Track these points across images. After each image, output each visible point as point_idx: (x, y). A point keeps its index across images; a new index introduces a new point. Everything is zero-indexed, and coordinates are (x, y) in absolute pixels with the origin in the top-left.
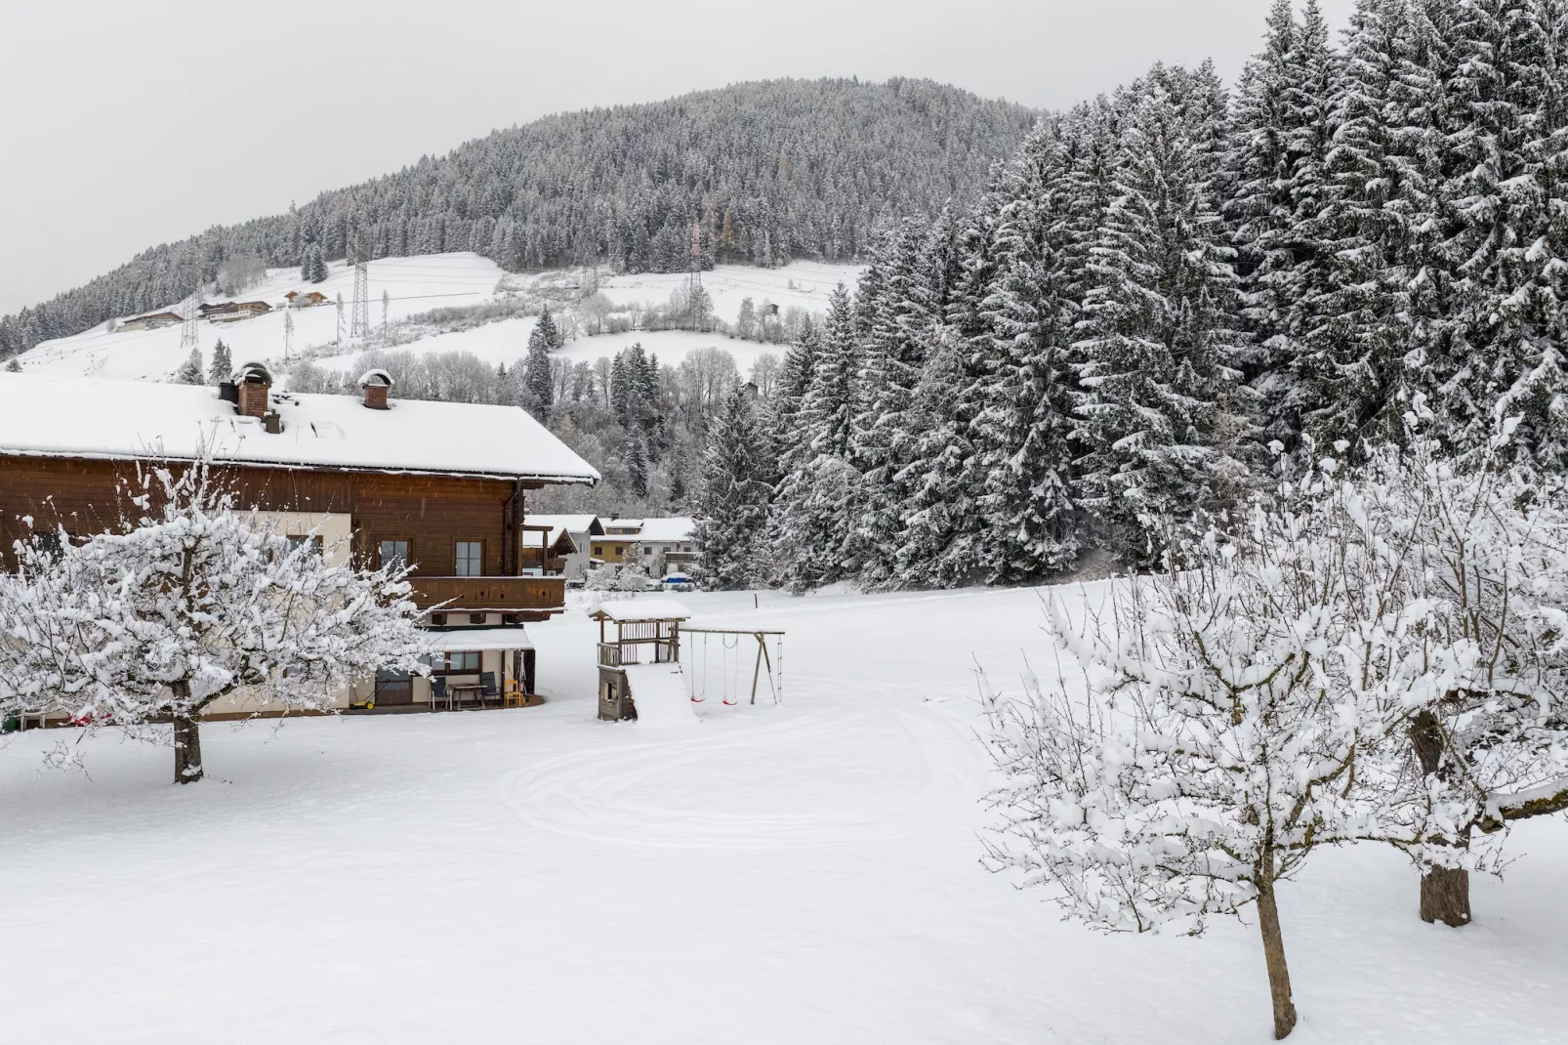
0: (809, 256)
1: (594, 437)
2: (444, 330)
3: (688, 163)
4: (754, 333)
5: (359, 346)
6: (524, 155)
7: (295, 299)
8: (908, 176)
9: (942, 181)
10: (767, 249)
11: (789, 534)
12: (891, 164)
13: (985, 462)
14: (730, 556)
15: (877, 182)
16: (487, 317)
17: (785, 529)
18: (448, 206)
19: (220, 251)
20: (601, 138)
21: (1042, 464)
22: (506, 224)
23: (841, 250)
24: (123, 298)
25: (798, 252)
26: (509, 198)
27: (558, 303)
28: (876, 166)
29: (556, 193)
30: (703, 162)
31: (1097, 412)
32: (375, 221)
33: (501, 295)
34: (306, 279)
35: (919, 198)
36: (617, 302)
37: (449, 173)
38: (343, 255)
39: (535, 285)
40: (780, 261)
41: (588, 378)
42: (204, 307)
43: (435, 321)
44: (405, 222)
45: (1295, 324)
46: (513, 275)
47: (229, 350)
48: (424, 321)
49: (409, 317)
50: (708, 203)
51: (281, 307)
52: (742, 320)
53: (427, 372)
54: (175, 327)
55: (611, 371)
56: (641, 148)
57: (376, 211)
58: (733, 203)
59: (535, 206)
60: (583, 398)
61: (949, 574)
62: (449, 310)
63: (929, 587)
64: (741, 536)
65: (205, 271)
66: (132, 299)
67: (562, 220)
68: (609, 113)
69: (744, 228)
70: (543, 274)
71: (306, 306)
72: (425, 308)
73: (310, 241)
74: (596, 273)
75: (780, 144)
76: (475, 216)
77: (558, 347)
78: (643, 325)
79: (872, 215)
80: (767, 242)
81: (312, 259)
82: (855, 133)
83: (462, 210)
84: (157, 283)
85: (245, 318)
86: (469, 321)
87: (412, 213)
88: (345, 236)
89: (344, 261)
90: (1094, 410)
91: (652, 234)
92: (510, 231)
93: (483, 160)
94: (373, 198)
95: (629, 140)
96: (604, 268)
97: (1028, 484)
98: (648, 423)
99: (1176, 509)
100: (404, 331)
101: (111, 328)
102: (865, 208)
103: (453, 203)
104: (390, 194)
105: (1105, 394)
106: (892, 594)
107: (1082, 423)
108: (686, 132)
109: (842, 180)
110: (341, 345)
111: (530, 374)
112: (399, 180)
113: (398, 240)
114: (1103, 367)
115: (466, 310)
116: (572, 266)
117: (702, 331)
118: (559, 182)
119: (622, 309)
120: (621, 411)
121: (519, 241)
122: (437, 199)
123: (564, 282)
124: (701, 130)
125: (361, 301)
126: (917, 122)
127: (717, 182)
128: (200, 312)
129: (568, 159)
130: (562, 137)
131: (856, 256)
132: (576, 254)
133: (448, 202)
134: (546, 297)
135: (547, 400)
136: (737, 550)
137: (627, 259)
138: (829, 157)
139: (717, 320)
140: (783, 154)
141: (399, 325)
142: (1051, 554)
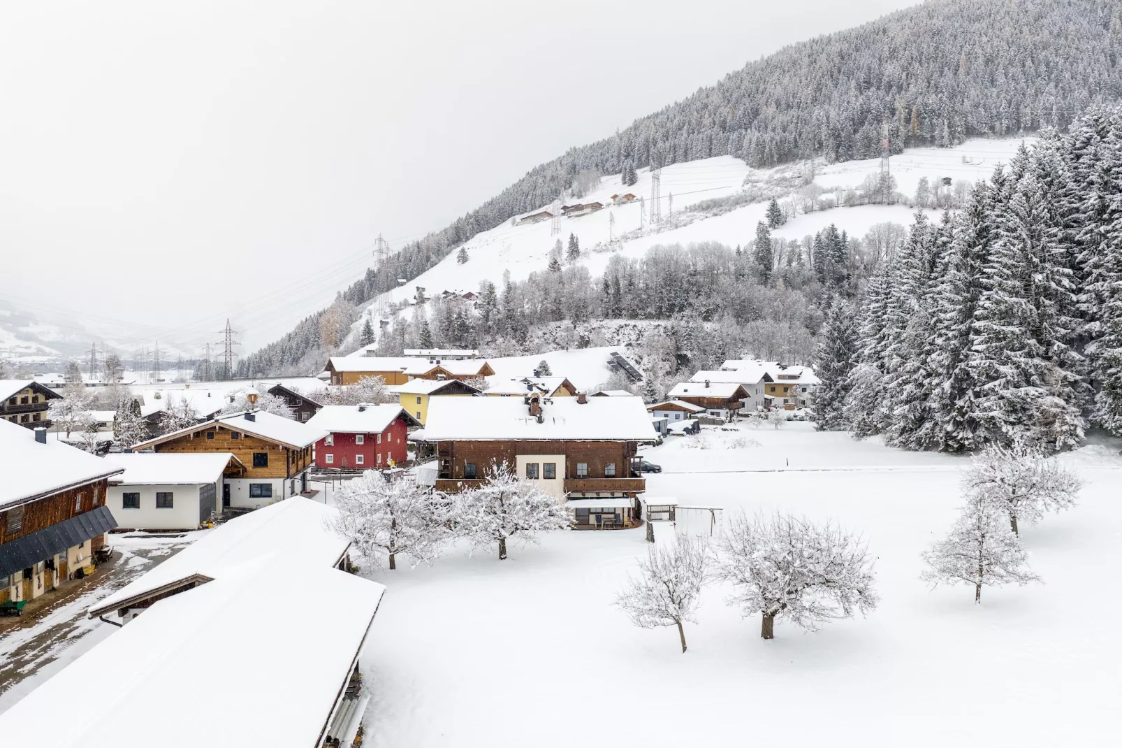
0: (981, 135)
1: (799, 292)
2: (708, 215)
3: (887, 73)
4: (929, 203)
5: (655, 231)
6: (767, 79)
7: (617, 199)
8: (1071, 60)
9: (1102, 59)
10: (946, 133)
11: (853, 404)
12: (1057, 51)
13: (934, 383)
14: (832, 407)
15: (1043, 68)
16: (737, 204)
17: (851, 400)
18: (715, 124)
19: (574, 167)
20: (822, 60)
21: (964, 387)
22: (752, 135)
23: (1008, 128)
24: (520, 203)
25: (971, 132)
26: (756, 113)
27: (786, 189)
28: (1042, 55)
29: (789, 106)
30: (898, 71)
31: (982, 365)
32: (667, 139)
33: (747, 187)
34: (624, 183)
35: (1079, 77)
36: (827, 186)
37: (716, 99)
38: (647, 164)
39: (771, 177)
40: (956, 141)
41: (798, 250)
42: (565, 208)
43: (703, 209)
44: (686, 139)
45: (1106, 315)
46: (756, 171)
47: (577, 239)
48: (696, 210)
49: (686, 208)
50: (900, 104)
51: (608, 205)
52: (919, 193)
53: (690, 256)
54: (548, 221)
55: (814, 245)
56: (852, 64)
57: (668, 132)
58: (919, 100)
59: (773, 118)
60: (794, 264)
61: (919, 442)
62: (712, 201)
63: (910, 449)
64: (839, 395)
65: (566, 181)
66: (525, 203)
67: (791, 127)
68: (830, 40)
69: (927, 120)
70: (778, 168)
71: (624, 203)
72: (696, 200)
73: (627, 157)
74: (813, 164)
75: (962, 47)
76: (732, 130)
77: (783, 224)
78: (845, 202)
79: (1037, 96)
80: (946, 127)
81: (628, 170)
82: (1026, 29)
83: (723, 127)
84: (538, 192)
85: (587, 214)
86: (724, 208)
87: (690, 131)
88: (648, 151)
89: (648, 168)
90: (980, 363)
91: (855, 131)
92: (754, 139)
93: (739, 87)
94: (666, 124)
95: (843, 58)
96: (821, 160)
97: (955, 399)
98: (840, 279)
99: (1025, 422)
100: (683, 217)
101: (514, 223)
102: (1031, 91)
103: (717, 122)
104: (677, 119)
105: (987, 355)
106: (895, 448)
107: (974, 370)
108: (886, 48)
109: (1012, 70)
110: (643, 230)
111: (757, 250)
112: (683, 108)
113: (681, 152)
114: (990, 338)
115: (723, 200)
116: (797, 160)
117: (889, 204)
118: (791, 98)
119: (831, 191)
120: (820, 272)
121: (760, 145)
122: (707, 121)
123: (791, 174)
124: (898, 45)
125: (656, 198)
126: (1085, 9)
127: (909, 84)
128: (562, 211)
129: (798, 81)
130: (794, 63)
131: (1021, 131)
132: (800, 152)
133: (714, 121)
134: (778, 185)
135: (769, 269)
136: (836, 404)
137: (837, 152)
138: (1001, 53)
139: (900, 195)
140: (963, 56)
141: (680, 214)
142: (967, 439)
